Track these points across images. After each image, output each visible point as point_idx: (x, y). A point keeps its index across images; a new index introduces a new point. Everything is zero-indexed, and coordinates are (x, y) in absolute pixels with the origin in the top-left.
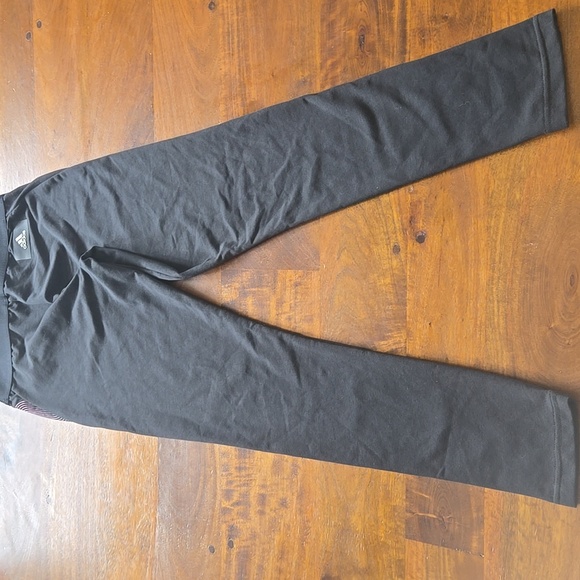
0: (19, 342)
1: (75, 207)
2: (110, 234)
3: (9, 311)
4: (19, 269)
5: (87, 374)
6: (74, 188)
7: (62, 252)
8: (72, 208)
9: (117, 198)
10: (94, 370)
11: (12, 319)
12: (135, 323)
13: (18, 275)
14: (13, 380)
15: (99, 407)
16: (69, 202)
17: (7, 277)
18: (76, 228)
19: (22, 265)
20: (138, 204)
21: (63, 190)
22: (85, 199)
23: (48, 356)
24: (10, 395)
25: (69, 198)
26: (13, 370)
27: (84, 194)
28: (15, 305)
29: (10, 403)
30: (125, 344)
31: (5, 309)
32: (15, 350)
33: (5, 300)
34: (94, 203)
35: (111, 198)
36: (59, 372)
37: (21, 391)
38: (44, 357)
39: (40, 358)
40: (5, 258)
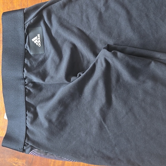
0: (32, 109)
1: (88, 18)
2: (119, 36)
3: (26, 88)
4: (35, 60)
5: (94, 130)
6: (87, 5)
7: (74, 49)
8: (85, 19)
9: (128, 12)
10: (101, 127)
11: (28, 94)
12: (141, 96)
13: (35, 64)
14: (27, 135)
15: (104, 151)
16: (82, 15)
17: (25, 65)
18: (88, 33)
19: (36, 57)
20: (147, 16)
21: (77, 7)
22: (98, 13)
23: (60, 119)
24: (24, 145)
25: (82, 12)
26: (27, 128)
27: (97, 9)
28: (30, 84)
29: (24, 151)
30: (131, 110)
31: (22, 88)
32: (30, 115)
33: (23, 81)
34: (106, 15)
35: (122, 13)
36: (68, 129)
37: (34, 142)
38: (57, 119)
39: (54, 119)
40: (22, 53)
